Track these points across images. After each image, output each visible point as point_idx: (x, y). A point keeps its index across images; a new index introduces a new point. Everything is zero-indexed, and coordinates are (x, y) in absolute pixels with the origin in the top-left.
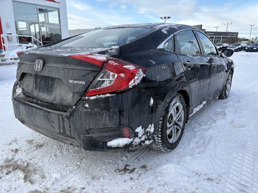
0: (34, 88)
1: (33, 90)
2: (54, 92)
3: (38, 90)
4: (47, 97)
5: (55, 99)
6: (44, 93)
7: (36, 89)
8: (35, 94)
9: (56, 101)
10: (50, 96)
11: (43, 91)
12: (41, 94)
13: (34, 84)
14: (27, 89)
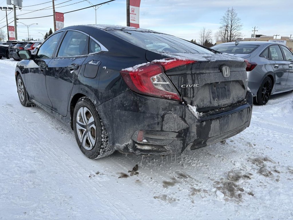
0: (212, 99)
1: (211, 102)
2: (232, 94)
3: (217, 99)
4: (227, 101)
5: (234, 99)
6: (223, 99)
7: (214, 98)
8: (215, 104)
9: (235, 101)
10: (230, 99)
11: (223, 98)
12: (221, 101)
13: (210, 95)
14: (203, 104)
